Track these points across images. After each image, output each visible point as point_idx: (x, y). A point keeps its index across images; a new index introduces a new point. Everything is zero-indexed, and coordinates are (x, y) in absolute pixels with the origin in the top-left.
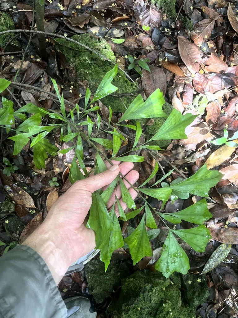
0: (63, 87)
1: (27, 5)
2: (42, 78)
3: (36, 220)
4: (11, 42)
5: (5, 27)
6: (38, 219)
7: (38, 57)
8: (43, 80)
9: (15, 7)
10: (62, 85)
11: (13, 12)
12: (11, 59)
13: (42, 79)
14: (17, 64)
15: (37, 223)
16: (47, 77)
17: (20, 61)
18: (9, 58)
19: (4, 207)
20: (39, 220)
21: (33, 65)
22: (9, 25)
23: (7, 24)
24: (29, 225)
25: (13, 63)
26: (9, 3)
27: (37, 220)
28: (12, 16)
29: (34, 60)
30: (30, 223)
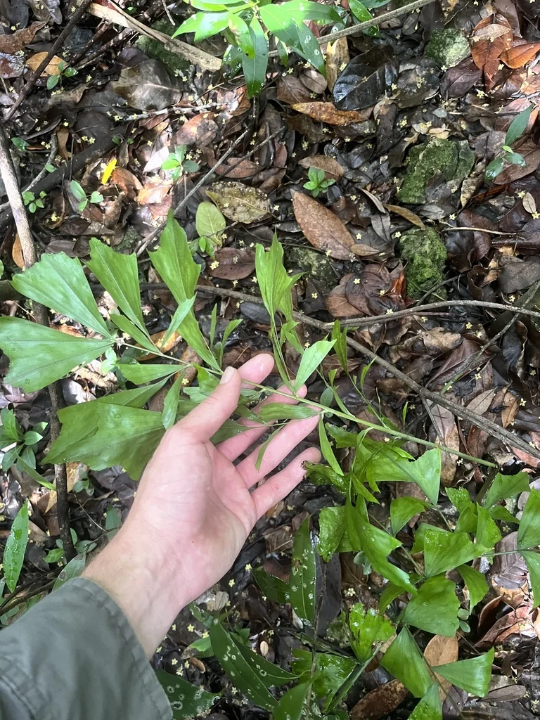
0: (524, 405)
1: (481, 218)
2: (479, 374)
3: (393, 689)
4: (434, 291)
5: (429, 260)
6: (398, 689)
7: (482, 328)
8: (480, 377)
9: (453, 217)
10: (522, 400)
11: (448, 229)
12: (420, 321)
13: (478, 377)
14: (432, 334)
15: (395, 695)
16: (491, 374)
17: (438, 330)
18: (416, 319)
19: (333, 630)
20: (400, 692)
21: (466, 343)
22: (437, 257)
23: (435, 255)
24: (375, 693)
25: (424, 330)
26: (442, 208)
27: (395, 689)
28: (443, 234)
29: (472, 333)
30: (379, 690)
